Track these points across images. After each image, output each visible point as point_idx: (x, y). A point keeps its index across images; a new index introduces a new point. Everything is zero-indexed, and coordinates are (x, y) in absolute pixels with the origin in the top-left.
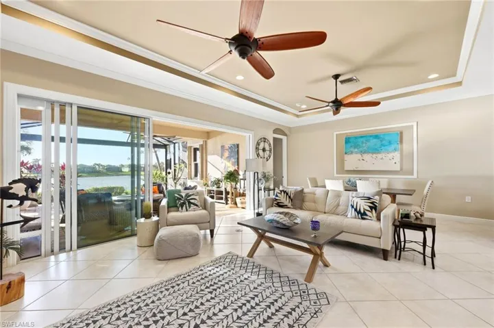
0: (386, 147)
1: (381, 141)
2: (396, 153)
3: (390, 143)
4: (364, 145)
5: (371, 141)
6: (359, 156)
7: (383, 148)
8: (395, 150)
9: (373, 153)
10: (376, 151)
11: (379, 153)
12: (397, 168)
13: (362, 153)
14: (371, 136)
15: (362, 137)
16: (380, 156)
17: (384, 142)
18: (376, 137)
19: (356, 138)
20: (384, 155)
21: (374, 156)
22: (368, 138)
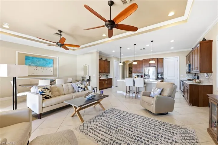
0: (48, 65)
1: (46, 62)
2: (52, 68)
3: (50, 63)
4: (38, 62)
5: (42, 61)
6: (35, 68)
7: (47, 65)
8: (52, 66)
9: (42, 67)
10: (43, 66)
11: (45, 67)
12: (52, 74)
13: (37, 66)
14: (41, 59)
15: (36, 58)
16: (45, 68)
17: (47, 63)
18: (44, 59)
19: (33, 58)
20: (47, 68)
21: (43, 68)
22: (40, 59)
